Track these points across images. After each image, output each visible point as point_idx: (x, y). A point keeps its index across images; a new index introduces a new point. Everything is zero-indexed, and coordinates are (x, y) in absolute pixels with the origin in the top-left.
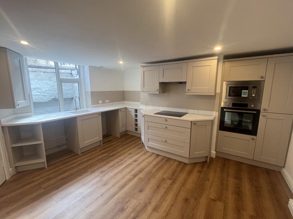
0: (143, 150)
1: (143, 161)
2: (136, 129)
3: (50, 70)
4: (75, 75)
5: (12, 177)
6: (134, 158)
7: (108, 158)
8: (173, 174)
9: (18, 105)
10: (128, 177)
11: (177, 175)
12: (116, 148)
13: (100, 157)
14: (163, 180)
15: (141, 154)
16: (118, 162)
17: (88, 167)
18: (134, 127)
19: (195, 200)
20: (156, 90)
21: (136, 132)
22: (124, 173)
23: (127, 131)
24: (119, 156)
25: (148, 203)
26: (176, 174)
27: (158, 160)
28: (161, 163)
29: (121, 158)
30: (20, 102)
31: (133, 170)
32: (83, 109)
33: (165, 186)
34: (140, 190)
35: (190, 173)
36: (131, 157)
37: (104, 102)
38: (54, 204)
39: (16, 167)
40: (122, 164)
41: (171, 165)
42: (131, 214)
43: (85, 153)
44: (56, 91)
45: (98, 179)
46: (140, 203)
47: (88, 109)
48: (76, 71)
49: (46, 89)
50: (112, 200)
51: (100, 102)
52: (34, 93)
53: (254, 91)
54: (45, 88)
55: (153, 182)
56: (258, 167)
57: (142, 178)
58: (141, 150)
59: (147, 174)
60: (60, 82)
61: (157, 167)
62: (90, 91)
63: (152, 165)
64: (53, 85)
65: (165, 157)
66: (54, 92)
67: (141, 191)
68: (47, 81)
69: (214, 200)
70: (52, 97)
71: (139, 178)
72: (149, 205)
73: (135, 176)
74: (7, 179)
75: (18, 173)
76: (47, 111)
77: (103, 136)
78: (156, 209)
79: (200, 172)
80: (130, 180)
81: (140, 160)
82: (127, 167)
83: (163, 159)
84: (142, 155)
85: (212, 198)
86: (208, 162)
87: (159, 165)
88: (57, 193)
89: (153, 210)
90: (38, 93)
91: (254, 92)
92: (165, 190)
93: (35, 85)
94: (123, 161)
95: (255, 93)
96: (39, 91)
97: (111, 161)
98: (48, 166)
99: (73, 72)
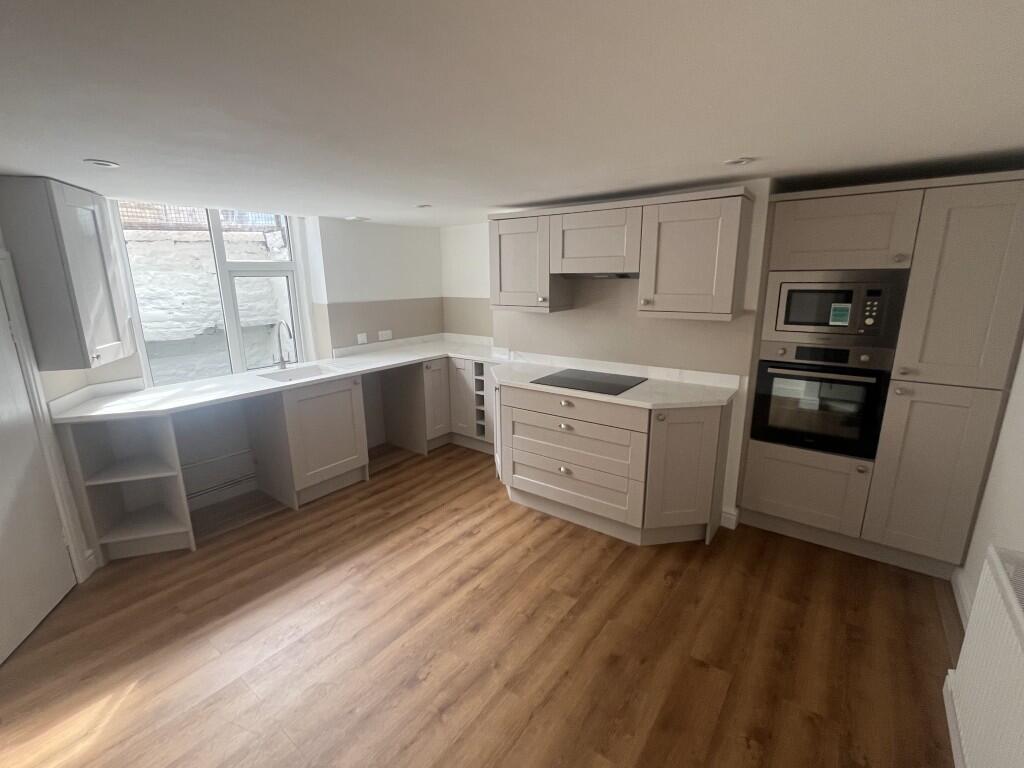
0: (497, 500)
1: (492, 535)
2: (482, 430)
3: (194, 236)
4: (276, 249)
5: (94, 573)
6: (466, 526)
7: (383, 523)
8: (585, 579)
9: (98, 357)
10: (443, 583)
11: (597, 583)
12: (413, 492)
13: (358, 521)
14: (551, 596)
15: (488, 512)
16: (413, 538)
17: (320, 551)
18: (474, 421)
19: (643, 662)
20: (540, 299)
21: (479, 438)
22: (430, 571)
23: (451, 435)
24: (420, 517)
25: (493, 665)
26: (594, 580)
27: (540, 532)
28: (551, 544)
29: (426, 523)
30: (103, 348)
31: (457, 562)
32: (305, 364)
33: (552, 616)
34: (472, 624)
35: (641, 576)
36: (457, 521)
37: (373, 338)
38: (214, 659)
39: (104, 547)
40: (426, 543)
41: (584, 550)
42: (437, 695)
43: (313, 505)
44: (217, 303)
45: (347, 587)
46: (467, 665)
47: (322, 363)
48: (279, 234)
49: (185, 298)
50: (386, 652)
51: (362, 338)
52: (147, 311)
53: (872, 306)
54: (181, 294)
55: (517, 604)
56: (874, 563)
57: (482, 590)
58: (491, 498)
59: (500, 578)
60: (229, 273)
61: (534, 557)
62: (325, 302)
63: (520, 550)
64: (207, 285)
65: (569, 523)
66: (213, 307)
67: (475, 629)
68: (185, 271)
69: (702, 664)
70: (205, 325)
71: (475, 589)
72: (495, 672)
73: (462, 582)
74: (81, 581)
75: (111, 563)
76: (193, 370)
77: (370, 451)
78: (513, 684)
79: (674, 574)
80: (446, 594)
81: (483, 534)
82: (440, 552)
83: (559, 531)
84: (493, 516)
85: (699, 657)
86: (707, 543)
87: (544, 550)
88: (225, 624)
89: (506, 686)
90: (162, 312)
91: (871, 311)
92: (549, 627)
93: (151, 286)
94: (429, 535)
95: (874, 314)
96: (164, 304)
97: (392, 532)
98: (198, 545)
99: (270, 237)
